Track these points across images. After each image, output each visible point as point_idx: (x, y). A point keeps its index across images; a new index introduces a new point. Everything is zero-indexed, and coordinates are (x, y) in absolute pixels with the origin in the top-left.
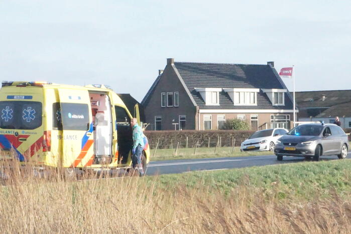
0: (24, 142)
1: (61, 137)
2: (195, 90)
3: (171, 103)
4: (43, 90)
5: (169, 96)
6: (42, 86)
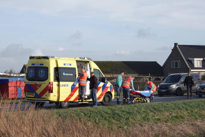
0: (39, 88)
1: (59, 85)
2: (189, 59)
3: (176, 66)
4: (49, 61)
5: (175, 62)
6: (48, 59)
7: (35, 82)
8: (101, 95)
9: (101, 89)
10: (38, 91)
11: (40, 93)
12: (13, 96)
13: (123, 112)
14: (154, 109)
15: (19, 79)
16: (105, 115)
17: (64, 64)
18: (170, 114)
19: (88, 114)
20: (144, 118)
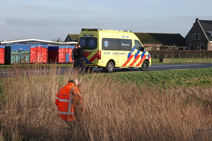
0: (90, 55)
2: (208, 32)
3: (197, 38)
4: (98, 32)
5: (196, 35)
6: (98, 31)
7: (86, 50)
8: (141, 62)
9: (140, 57)
10: (89, 58)
11: (90, 59)
12: (63, 61)
13: (160, 76)
14: (185, 75)
15: (67, 47)
16: (145, 79)
17: (123, 37)
18: (199, 80)
19: (131, 78)
20: (177, 82)
